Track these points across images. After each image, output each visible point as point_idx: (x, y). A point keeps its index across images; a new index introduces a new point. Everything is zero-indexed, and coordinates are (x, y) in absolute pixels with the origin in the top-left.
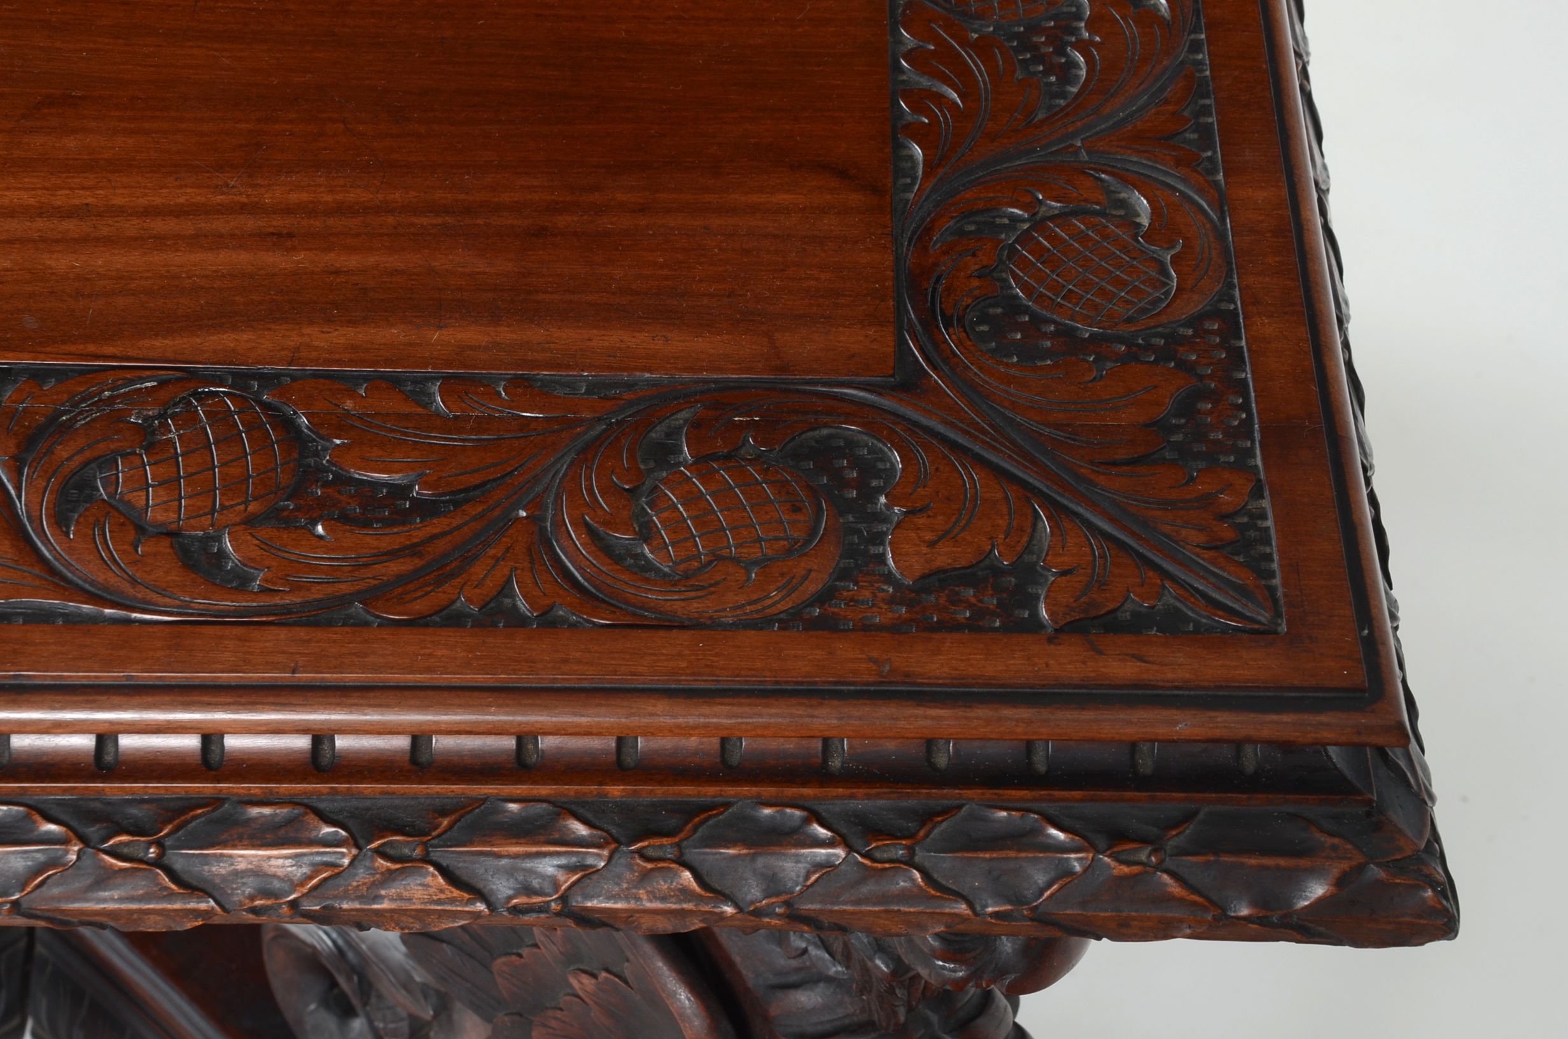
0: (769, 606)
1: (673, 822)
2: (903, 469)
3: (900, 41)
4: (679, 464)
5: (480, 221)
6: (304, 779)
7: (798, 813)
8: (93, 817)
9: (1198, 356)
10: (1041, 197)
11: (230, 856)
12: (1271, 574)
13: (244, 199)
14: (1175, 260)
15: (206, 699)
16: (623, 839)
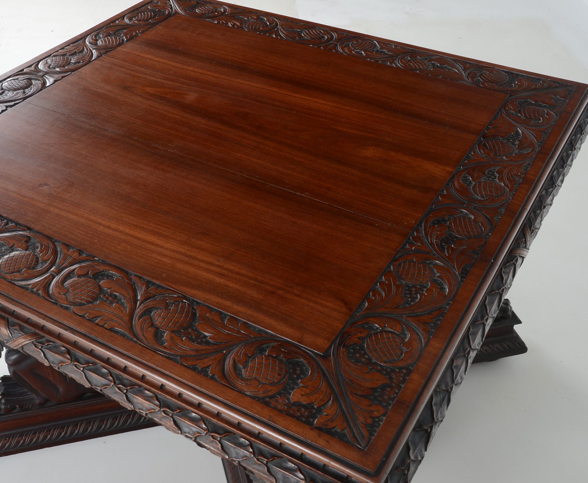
0: (258, 394)
1: (222, 432)
2: (310, 375)
3: (381, 278)
4: (263, 354)
5: (263, 286)
6: (157, 389)
7: (248, 443)
8: (119, 379)
9: (395, 377)
10: (386, 325)
11: (138, 399)
12: (373, 435)
13: (221, 265)
14: (407, 352)
15: (139, 364)
16: (210, 431)
